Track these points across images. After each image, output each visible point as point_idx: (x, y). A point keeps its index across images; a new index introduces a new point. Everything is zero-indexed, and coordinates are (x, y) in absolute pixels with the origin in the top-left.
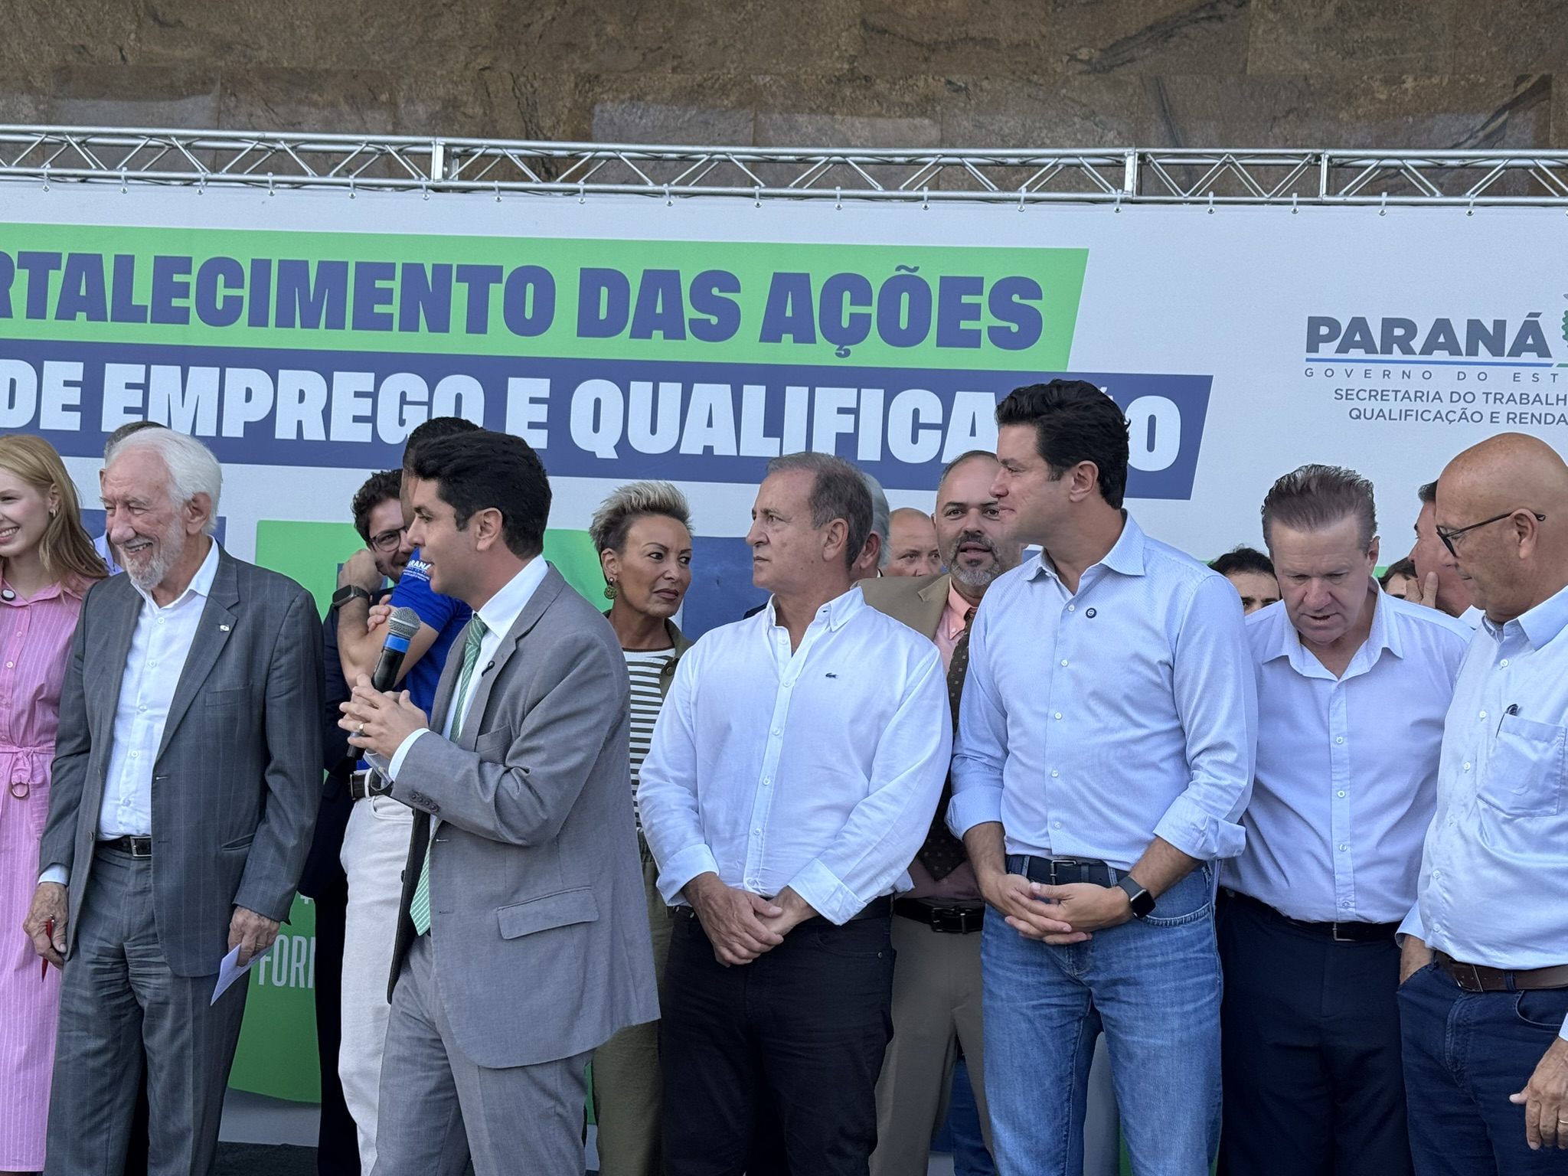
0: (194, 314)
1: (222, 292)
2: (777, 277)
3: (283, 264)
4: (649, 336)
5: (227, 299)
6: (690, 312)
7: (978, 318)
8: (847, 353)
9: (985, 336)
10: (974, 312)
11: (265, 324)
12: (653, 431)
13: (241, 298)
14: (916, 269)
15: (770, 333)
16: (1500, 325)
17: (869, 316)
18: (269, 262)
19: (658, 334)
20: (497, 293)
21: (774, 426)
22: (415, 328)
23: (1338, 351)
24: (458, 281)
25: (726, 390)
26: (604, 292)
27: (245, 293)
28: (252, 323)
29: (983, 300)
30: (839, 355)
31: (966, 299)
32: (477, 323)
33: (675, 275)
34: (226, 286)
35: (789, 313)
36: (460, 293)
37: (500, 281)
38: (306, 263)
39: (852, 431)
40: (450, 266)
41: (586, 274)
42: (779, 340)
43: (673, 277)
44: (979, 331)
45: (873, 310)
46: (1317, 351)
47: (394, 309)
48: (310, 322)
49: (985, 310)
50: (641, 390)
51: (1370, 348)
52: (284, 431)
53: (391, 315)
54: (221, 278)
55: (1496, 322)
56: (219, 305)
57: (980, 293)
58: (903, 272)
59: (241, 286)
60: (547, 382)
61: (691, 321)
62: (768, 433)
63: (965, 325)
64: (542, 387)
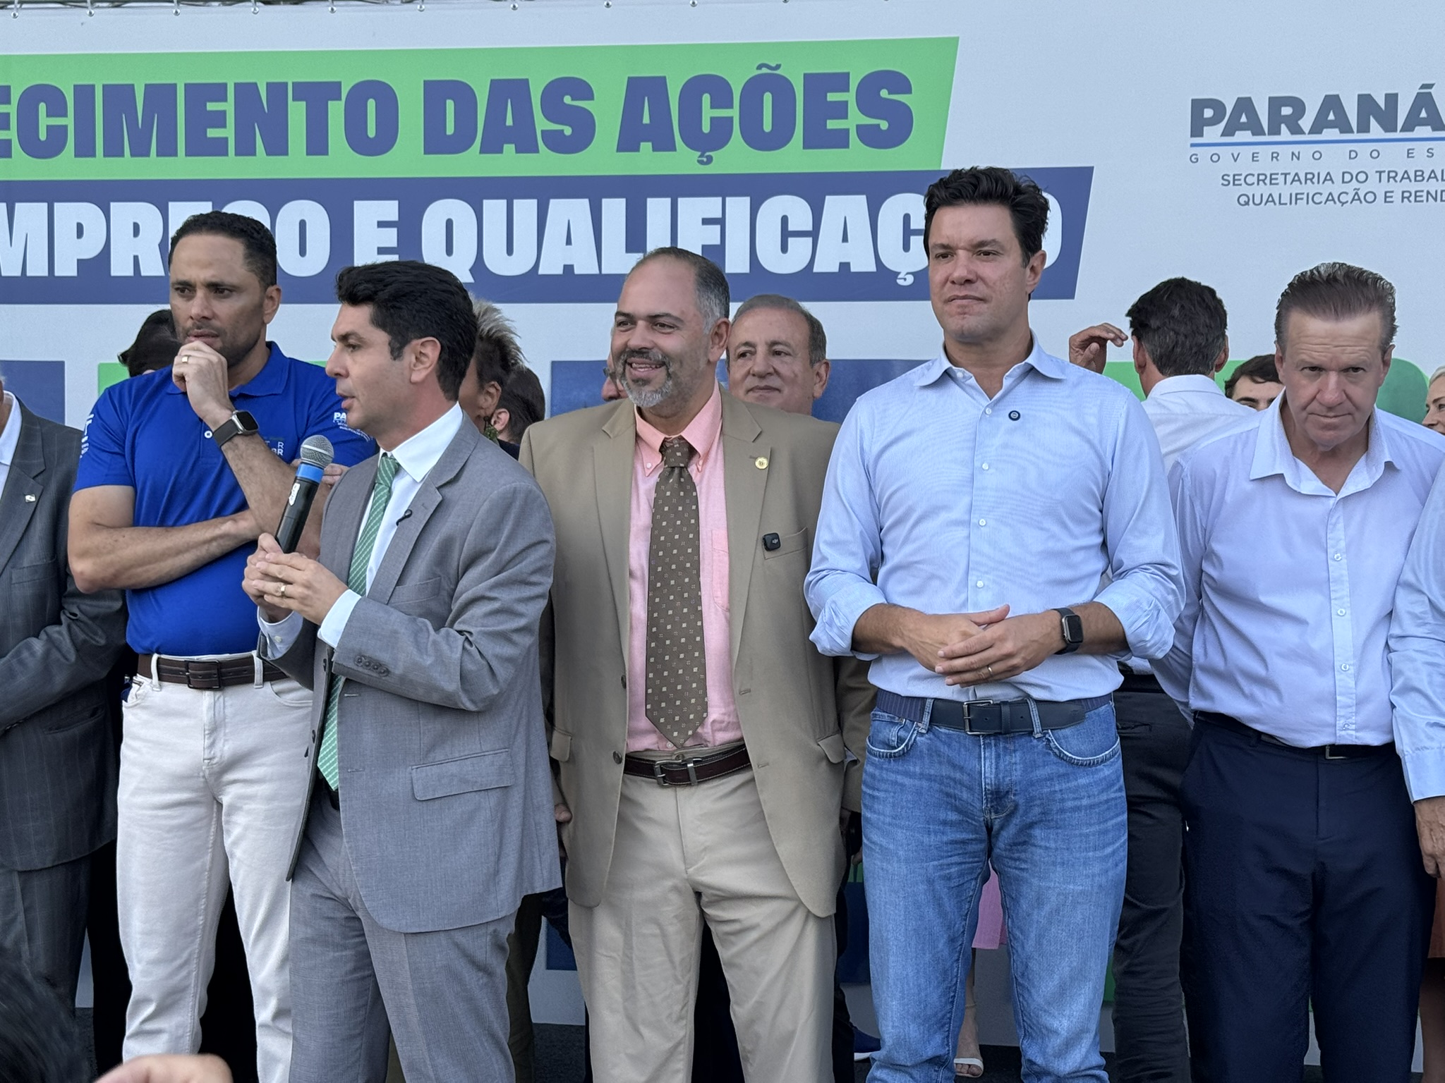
0: (16, 146)
1: (44, 121)
2: (632, 81)
3: (106, 88)
4: (500, 151)
5: (50, 129)
6: (542, 124)
7: (844, 115)
8: (710, 160)
9: (853, 137)
10: (840, 110)
11: (92, 154)
12: (510, 251)
13: (65, 127)
14: (778, 67)
15: (628, 143)
16: (1392, 99)
17: (730, 119)
18: (92, 87)
19: (509, 148)
20: (336, 111)
21: (635, 238)
22: (252, 152)
23: (1223, 135)
24: (295, 99)
25: (584, 204)
26: (450, 105)
27: (69, 121)
28: (78, 154)
29: (850, 97)
30: (701, 162)
31: (832, 97)
32: (317, 144)
33: (525, 83)
34: (48, 115)
35: (646, 120)
36: (297, 113)
37: (339, 98)
38: (131, 87)
39: (717, 241)
40: (285, 84)
41: (429, 86)
42: (637, 149)
43: (523, 85)
44: (847, 131)
45: (734, 113)
46: (1201, 135)
47: (229, 132)
48: (140, 150)
49: (853, 108)
50: (494, 209)
51: (1258, 131)
52: (120, 267)
53: (226, 139)
54: (42, 107)
55: (1387, 96)
56: (43, 136)
57: (846, 89)
58: (765, 70)
59: (65, 115)
60: (395, 204)
61: (543, 132)
62: (630, 248)
63: (832, 124)
64: (390, 210)
